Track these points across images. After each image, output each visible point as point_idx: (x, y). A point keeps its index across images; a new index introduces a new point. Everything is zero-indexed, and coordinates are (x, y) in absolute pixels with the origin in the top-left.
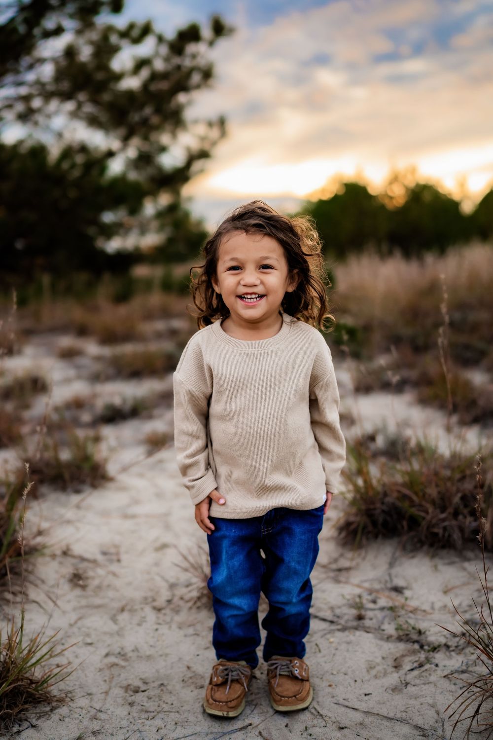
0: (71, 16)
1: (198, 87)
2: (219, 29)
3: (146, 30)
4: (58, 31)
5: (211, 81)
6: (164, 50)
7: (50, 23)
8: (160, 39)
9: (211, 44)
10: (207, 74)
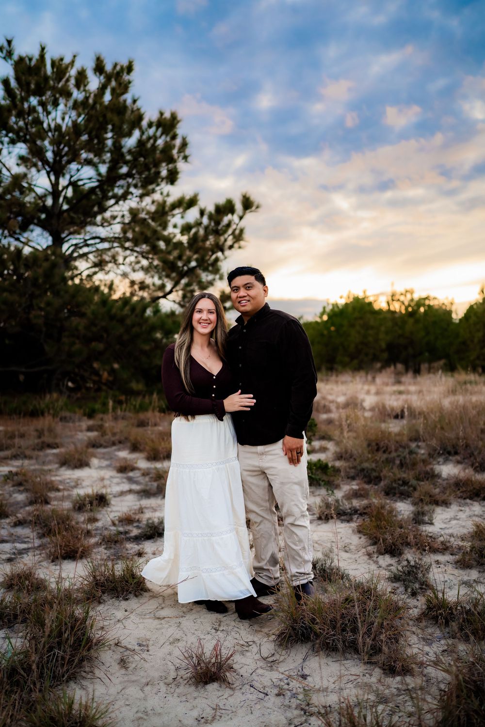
0: (136, 186)
1: (231, 247)
2: (247, 204)
3: (192, 202)
4: (124, 197)
5: (242, 243)
6: (205, 220)
7: (119, 191)
8: (202, 213)
9: (241, 218)
10: (238, 237)
